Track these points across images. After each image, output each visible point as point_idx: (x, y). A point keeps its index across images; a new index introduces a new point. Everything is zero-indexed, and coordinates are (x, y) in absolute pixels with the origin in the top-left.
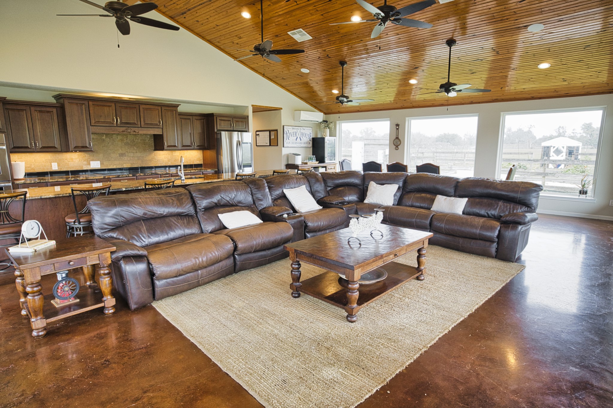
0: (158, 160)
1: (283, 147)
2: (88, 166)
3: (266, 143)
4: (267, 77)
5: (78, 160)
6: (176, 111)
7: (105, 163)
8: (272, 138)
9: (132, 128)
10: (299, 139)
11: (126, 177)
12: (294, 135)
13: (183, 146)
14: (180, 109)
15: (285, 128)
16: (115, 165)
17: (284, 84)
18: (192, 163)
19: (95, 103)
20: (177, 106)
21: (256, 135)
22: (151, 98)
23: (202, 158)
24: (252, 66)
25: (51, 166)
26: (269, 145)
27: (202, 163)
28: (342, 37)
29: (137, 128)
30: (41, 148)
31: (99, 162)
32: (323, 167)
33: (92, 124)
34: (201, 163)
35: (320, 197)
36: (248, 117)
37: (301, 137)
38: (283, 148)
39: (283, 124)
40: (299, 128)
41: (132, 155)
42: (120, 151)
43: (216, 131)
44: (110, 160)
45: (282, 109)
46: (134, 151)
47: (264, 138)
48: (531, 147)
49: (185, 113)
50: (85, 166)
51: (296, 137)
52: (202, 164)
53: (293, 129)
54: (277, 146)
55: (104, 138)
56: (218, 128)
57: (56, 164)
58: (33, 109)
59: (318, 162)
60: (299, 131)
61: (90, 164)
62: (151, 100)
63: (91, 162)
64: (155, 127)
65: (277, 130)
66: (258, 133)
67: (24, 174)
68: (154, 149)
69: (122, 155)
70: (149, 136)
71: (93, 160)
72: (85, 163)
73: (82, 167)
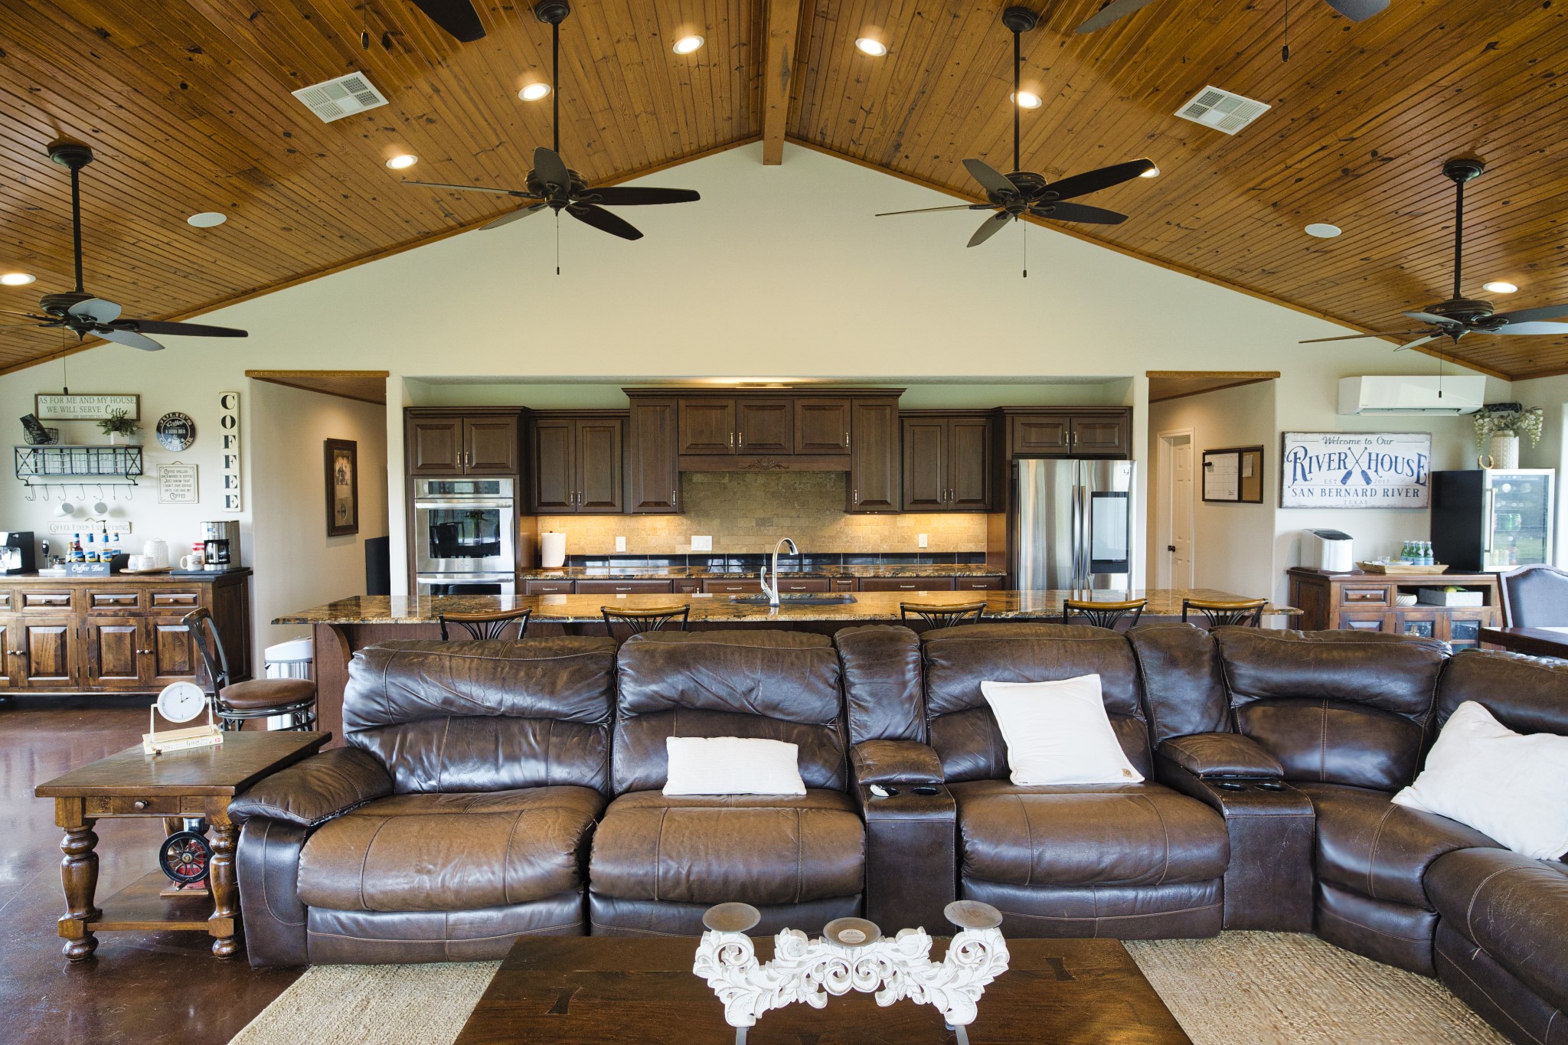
0: (852, 538)
1: (1281, 506)
2: (687, 546)
3: (1231, 493)
4: (1213, 276)
5: (667, 532)
6: (894, 407)
7: (725, 541)
8: (1245, 475)
10: (1356, 479)
11: (740, 578)
12: (1335, 465)
13: (915, 502)
14: (904, 401)
15: (1288, 442)
16: (746, 545)
17: (1281, 288)
18: (951, 550)
19: (693, 402)
20: (896, 394)
21: (1204, 465)
22: (832, 380)
23: (983, 536)
24: (1150, 248)
25: (615, 544)
26: (1235, 497)
27: (985, 550)
28: (1386, 63)
29: (783, 458)
30: (587, 505)
31: (710, 538)
33: (683, 452)
34: (979, 550)
35: (1174, 730)
36: (1131, 409)
37: (1371, 473)
38: (1278, 512)
39: (1280, 427)
40: (1362, 438)
41: (787, 522)
42: (760, 514)
43: (1009, 456)
44: (735, 535)
45: (1277, 374)
46: (794, 514)
47: (1224, 476)
49: (925, 411)
50: (680, 547)
51: (1343, 472)
52: (983, 553)
53: (1328, 442)
54: (1261, 501)
55: (726, 480)
56: (1018, 449)
57: (623, 539)
58: (580, 424)
59: (1444, 565)
60: (1357, 449)
61: (689, 542)
62: (824, 384)
63: (694, 538)
64: (834, 452)
65: (1260, 450)
66: (1209, 458)
67: (563, 558)
68: (844, 509)
69: (763, 522)
70: (833, 476)
71: (697, 533)
72: (681, 538)
73: (674, 547)
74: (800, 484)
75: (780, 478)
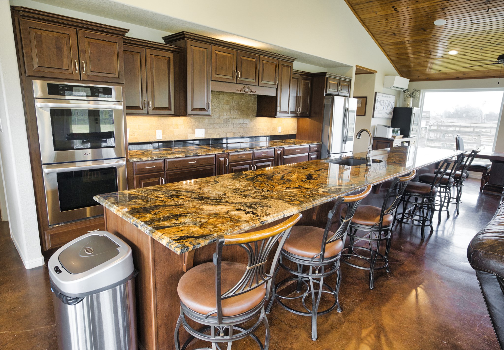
0: (258, 129)
1: (373, 117)
2: (193, 135)
5: (183, 127)
6: (291, 68)
7: (210, 131)
8: (358, 106)
9: (249, 86)
10: (385, 108)
11: (245, 151)
12: (382, 104)
15: (377, 96)
18: (287, 133)
20: (293, 61)
23: (296, 127)
25: (156, 135)
27: (296, 133)
29: (254, 87)
30: (153, 109)
31: (204, 129)
32: (406, 142)
33: (213, 79)
34: (293, 133)
36: (351, 80)
37: (387, 107)
38: (372, 119)
39: (375, 91)
40: (387, 96)
41: (235, 121)
42: (225, 117)
43: (325, 95)
44: (214, 128)
45: (376, 72)
48: (483, 122)
50: (190, 135)
51: (383, 106)
52: (295, 135)
53: (383, 96)
54: (365, 115)
56: (328, 92)
57: (160, 131)
58: (148, 52)
59: (402, 136)
60: (386, 99)
61: (194, 132)
63: (196, 130)
64: (271, 86)
65: (366, 97)
68: (256, 115)
69: (226, 121)
71: (198, 127)
72: (190, 130)
73: (187, 136)
74: (241, 101)
75: (233, 98)
